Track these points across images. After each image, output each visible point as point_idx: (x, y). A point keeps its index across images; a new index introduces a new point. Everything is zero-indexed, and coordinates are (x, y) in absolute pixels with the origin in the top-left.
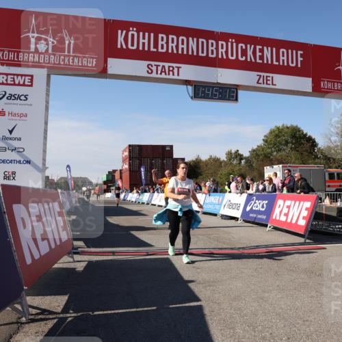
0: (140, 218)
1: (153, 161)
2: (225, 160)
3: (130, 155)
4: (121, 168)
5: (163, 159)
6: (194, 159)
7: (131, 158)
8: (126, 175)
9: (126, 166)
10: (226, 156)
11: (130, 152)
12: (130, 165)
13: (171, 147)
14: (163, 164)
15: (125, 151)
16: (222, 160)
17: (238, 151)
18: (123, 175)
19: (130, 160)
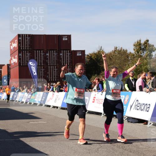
0: (32, 122)
1: (48, 55)
2: (133, 52)
3: (19, 47)
4: (9, 63)
5: (59, 52)
6: (96, 51)
7: (20, 50)
8: (15, 71)
9: (15, 60)
10: (133, 47)
11: (19, 43)
12: (19, 59)
13: (69, 37)
14: (59, 57)
15: (13, 41)
16: (128, 52)
17: (148, 41)
18: (12, 71)
19: (19, 52)
